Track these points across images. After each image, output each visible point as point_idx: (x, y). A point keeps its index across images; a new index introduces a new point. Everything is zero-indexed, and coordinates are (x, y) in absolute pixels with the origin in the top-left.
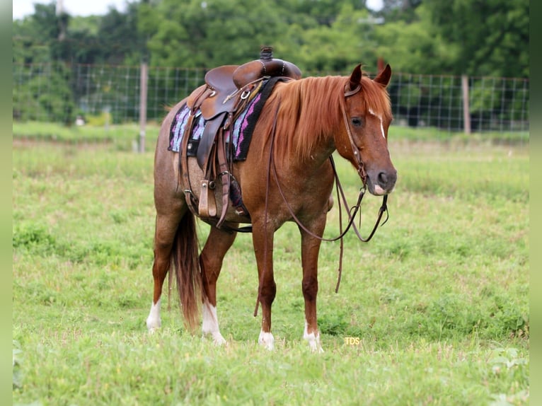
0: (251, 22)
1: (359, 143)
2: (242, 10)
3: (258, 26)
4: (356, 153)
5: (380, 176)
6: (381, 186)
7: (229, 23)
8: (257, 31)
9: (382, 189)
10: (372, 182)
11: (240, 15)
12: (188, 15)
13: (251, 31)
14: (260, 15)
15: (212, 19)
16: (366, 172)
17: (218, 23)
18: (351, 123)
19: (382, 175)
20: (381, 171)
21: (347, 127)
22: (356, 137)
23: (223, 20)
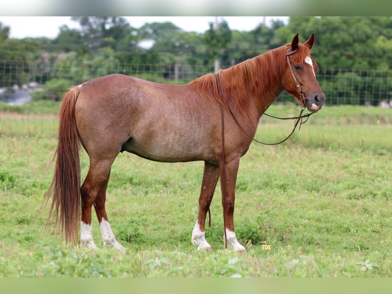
0: (351, 35)
1: (300, 81)
2: (344, 26)
3: (356, 37)
4: (298, 86)
5: (316, 98)
6: (316, 104)
7: (335, 36)
8: (355, 41)
9: (316, 106)
10: (310, 103)
11: (343, 30)
12: (307, 30)
13: (351, 41)
14: (357, 30)
15: (324, 33)
16: (305, 97)
17: (328, 35)
18: (295, 69)
19: (317, 97)
20: (316, 95)
21: (292, 71)
22: (298, 77)
23: (332, 33)
